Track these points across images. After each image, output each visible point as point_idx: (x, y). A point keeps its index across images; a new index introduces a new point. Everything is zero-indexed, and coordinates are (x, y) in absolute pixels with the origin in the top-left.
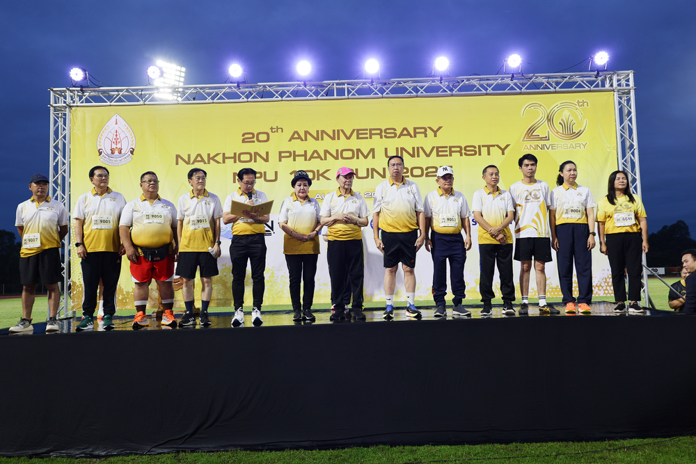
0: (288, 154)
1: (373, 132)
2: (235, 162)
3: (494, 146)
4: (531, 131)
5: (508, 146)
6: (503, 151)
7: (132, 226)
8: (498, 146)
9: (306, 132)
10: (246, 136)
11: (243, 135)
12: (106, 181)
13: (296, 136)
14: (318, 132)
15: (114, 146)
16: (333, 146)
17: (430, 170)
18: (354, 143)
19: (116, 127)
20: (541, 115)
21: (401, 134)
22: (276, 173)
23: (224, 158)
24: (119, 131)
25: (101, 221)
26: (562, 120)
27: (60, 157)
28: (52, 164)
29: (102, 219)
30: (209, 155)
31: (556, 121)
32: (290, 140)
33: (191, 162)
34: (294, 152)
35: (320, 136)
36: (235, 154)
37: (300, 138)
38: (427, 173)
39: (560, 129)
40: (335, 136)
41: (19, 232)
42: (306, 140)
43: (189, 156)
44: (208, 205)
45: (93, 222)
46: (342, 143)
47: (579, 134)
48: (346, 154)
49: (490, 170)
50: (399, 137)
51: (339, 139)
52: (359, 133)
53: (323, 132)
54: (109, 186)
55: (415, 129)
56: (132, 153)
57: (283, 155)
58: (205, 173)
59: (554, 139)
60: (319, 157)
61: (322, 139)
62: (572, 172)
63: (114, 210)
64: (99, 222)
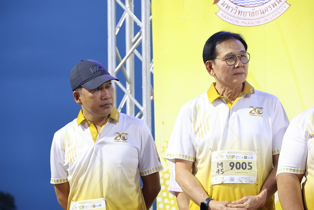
7: (305, 173)
25: (232, 165)
27: (128, 14)
28: (112, 32)
29: (235, 160)
41: (59, 196)
45: (214, 168)
54: (249, 80)
63: (259, 137)
64: (227, 166)
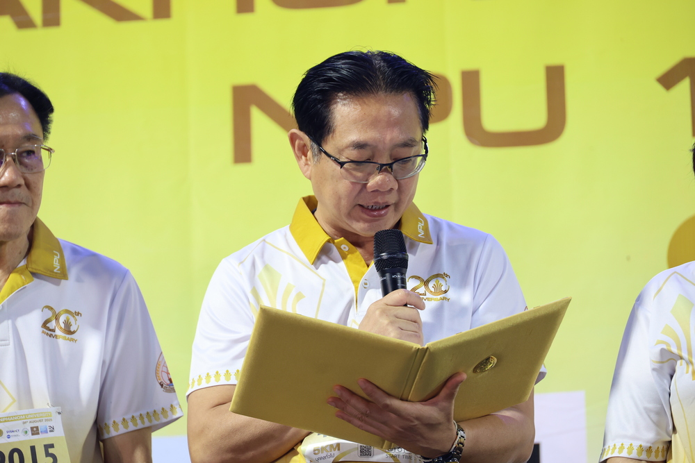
22: (555, 77)
44: (62, 343)
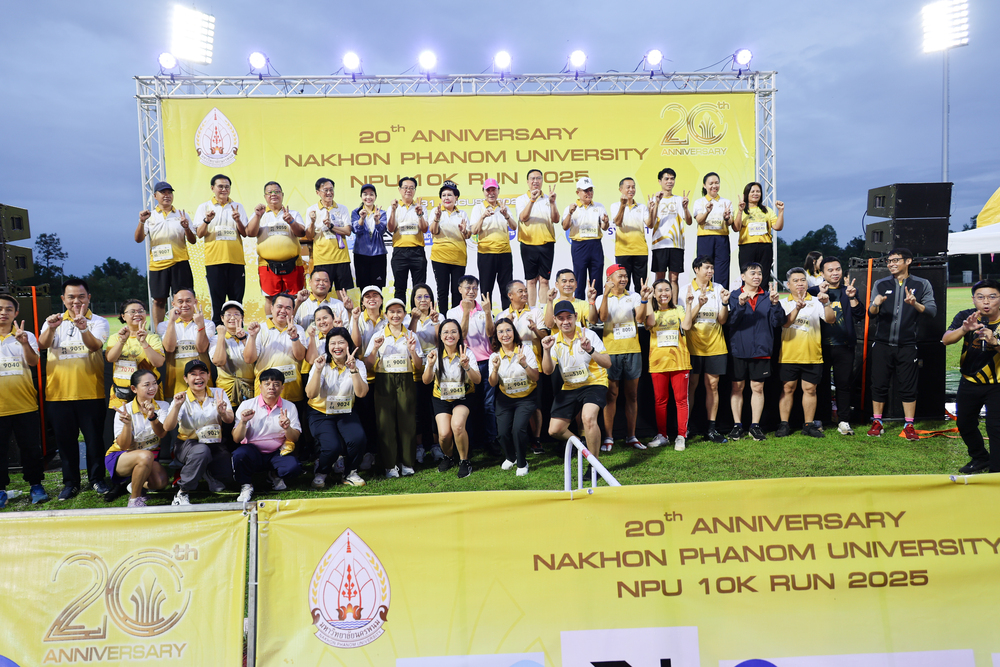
0: (411, 156)
1: (504, 133)
2: (353, 164)
3: (631, 150)
4: (670, 135)
5: (646, 150)
6: (641, 155)
8: (636, 150)
9: (431, 132)
10: (364, 135)
11: (361, 134)
12: (228, 192)
13: (420, 136)
14: (443, 132)
15: (214, 145)
16: (461, 147)
17: (564, 175)
18: (483, 145)
19: (216, 123)
20: (680, 119)
21: (534, 136)
23: (340, 160)
24: (219, 128)
26: (702, 123)
28: (143, 165)
30: (323, 156)
31: (696, 124)
32: (413, 141)
33: (303, 164)
34: (418, 154)
35: (445, 136)
36: (352, 155)
37: (424, 138)
38: (562, 179)
39: (699, 132)
40: (463, 136)
42: (431, 140)
43: (300, 157)
46: (470, 145)
47: (719, 138)
48: (475, 157)
49: (627, 183)
50: (532, 139)
51: (466, 140)
52: (489, 134)
53: (449, 132)
55: (549, 130)
56: (235, 153)
57: (405, 156)
58: (333, 183)
59: (694, 143)
60: (446, 159)
61: (448, 140)
62: (714, 185)
